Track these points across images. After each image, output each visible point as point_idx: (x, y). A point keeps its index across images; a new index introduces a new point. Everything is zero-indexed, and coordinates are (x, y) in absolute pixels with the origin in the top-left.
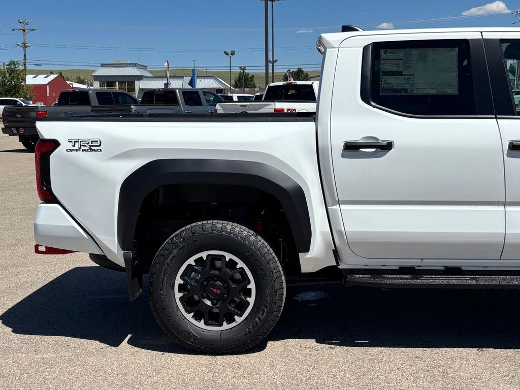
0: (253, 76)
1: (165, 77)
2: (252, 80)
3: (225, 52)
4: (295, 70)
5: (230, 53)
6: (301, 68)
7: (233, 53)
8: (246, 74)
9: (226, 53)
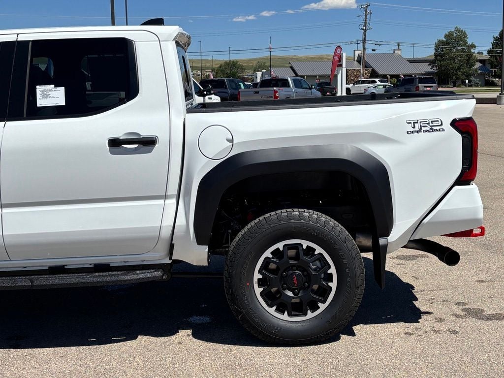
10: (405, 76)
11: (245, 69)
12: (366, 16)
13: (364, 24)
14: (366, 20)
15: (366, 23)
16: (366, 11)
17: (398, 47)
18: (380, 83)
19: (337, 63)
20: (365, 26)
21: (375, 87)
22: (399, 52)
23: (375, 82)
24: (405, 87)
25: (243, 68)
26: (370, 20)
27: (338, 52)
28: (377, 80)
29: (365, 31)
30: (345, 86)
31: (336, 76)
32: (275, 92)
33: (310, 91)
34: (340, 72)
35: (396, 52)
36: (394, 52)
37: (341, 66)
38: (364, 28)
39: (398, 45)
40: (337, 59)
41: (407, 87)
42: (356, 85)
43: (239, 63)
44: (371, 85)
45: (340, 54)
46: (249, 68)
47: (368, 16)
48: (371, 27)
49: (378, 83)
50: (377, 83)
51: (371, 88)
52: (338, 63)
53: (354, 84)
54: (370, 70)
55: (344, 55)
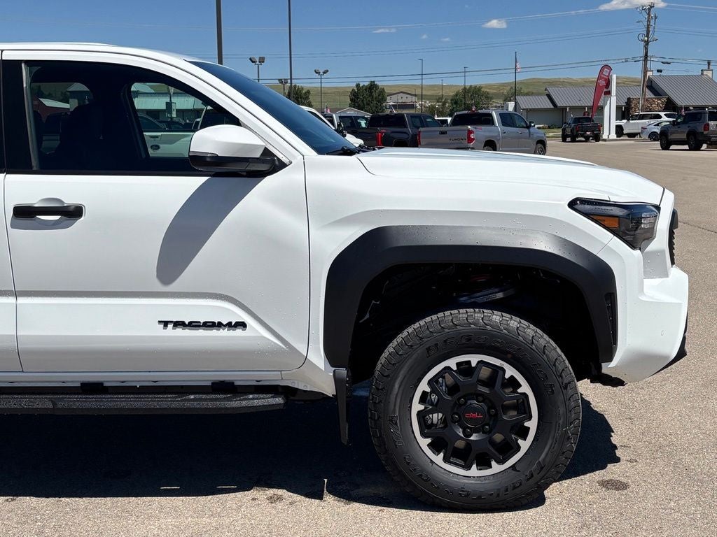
0: (308, 92)
1: (166, 93)
2: (307, 98)
3: (250, 59)
4: (366, 84)
5: (258, 60)
6: (374, 82)
7: (262, 60)
8: (298, 88)
9: (252, 61)
10: (695, 107)
11: (491, 98)
12: (649, 21)
13: (645, 33)
14: (648, 28)
15: (648, 32)
16: (649, 14)
17: (709, 67)
18: (667, 119)
19: (603, 87)
20: (648, 36)
21: (658, 125)
22: (709, 74)
23: (660, 117)
24: (688, 125)
25: (488, 97)
26: (654, 28)
27: (606, 72)
28: (662, 114)
29: (647, 43)
30: (614, 123)
31: (601, 109)
32: (470, 132)
33: (527, 131)
34: (609, 102)
35: (705, 73)
36: (702, 74)
37: (609, 93)
38: (646, 38)
39: (709, 64)
40: (603, 83)
41: (692, 124)
42: (631, 122)
43: (483, 90)
44: (653, 121)
45: (608, 76)
46: (497, 96)
47: (652, 22)
48: (655, 37)
49: (664, 118)
50: (662, 119)
51: (652, 126)
52: (605, 90)
53: (628, 120)
54: (664, 99)
55: (614, 77)
